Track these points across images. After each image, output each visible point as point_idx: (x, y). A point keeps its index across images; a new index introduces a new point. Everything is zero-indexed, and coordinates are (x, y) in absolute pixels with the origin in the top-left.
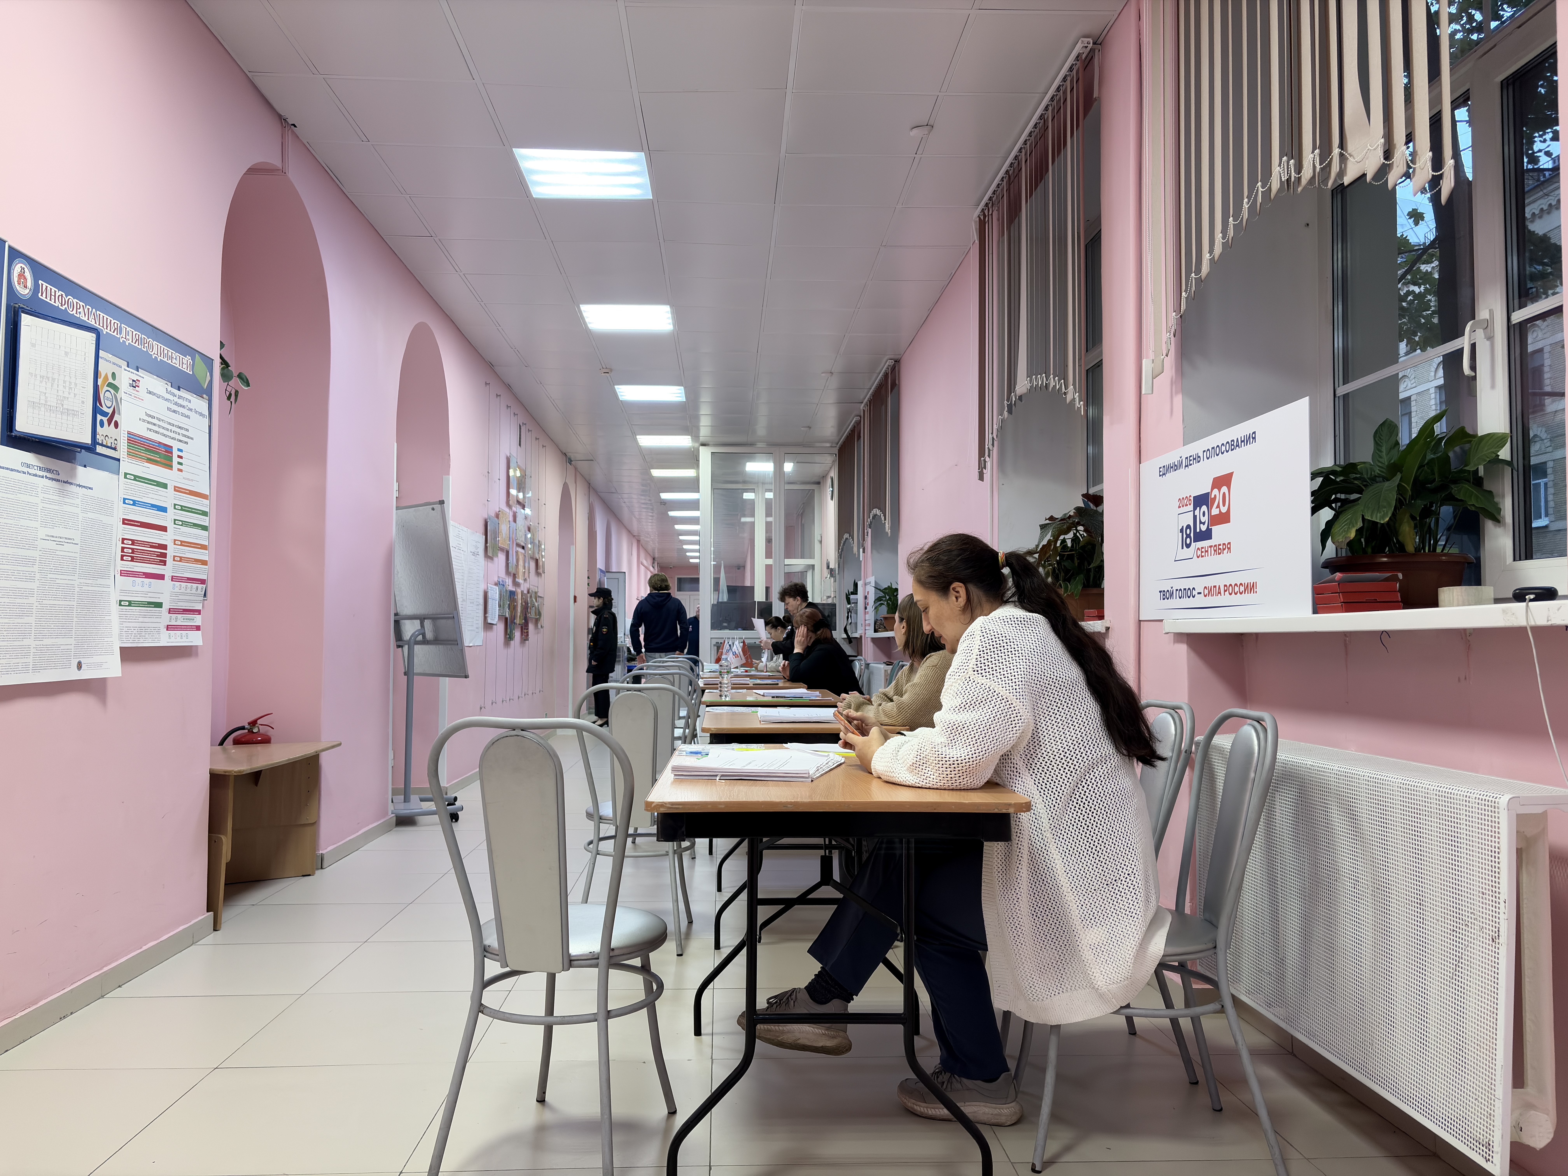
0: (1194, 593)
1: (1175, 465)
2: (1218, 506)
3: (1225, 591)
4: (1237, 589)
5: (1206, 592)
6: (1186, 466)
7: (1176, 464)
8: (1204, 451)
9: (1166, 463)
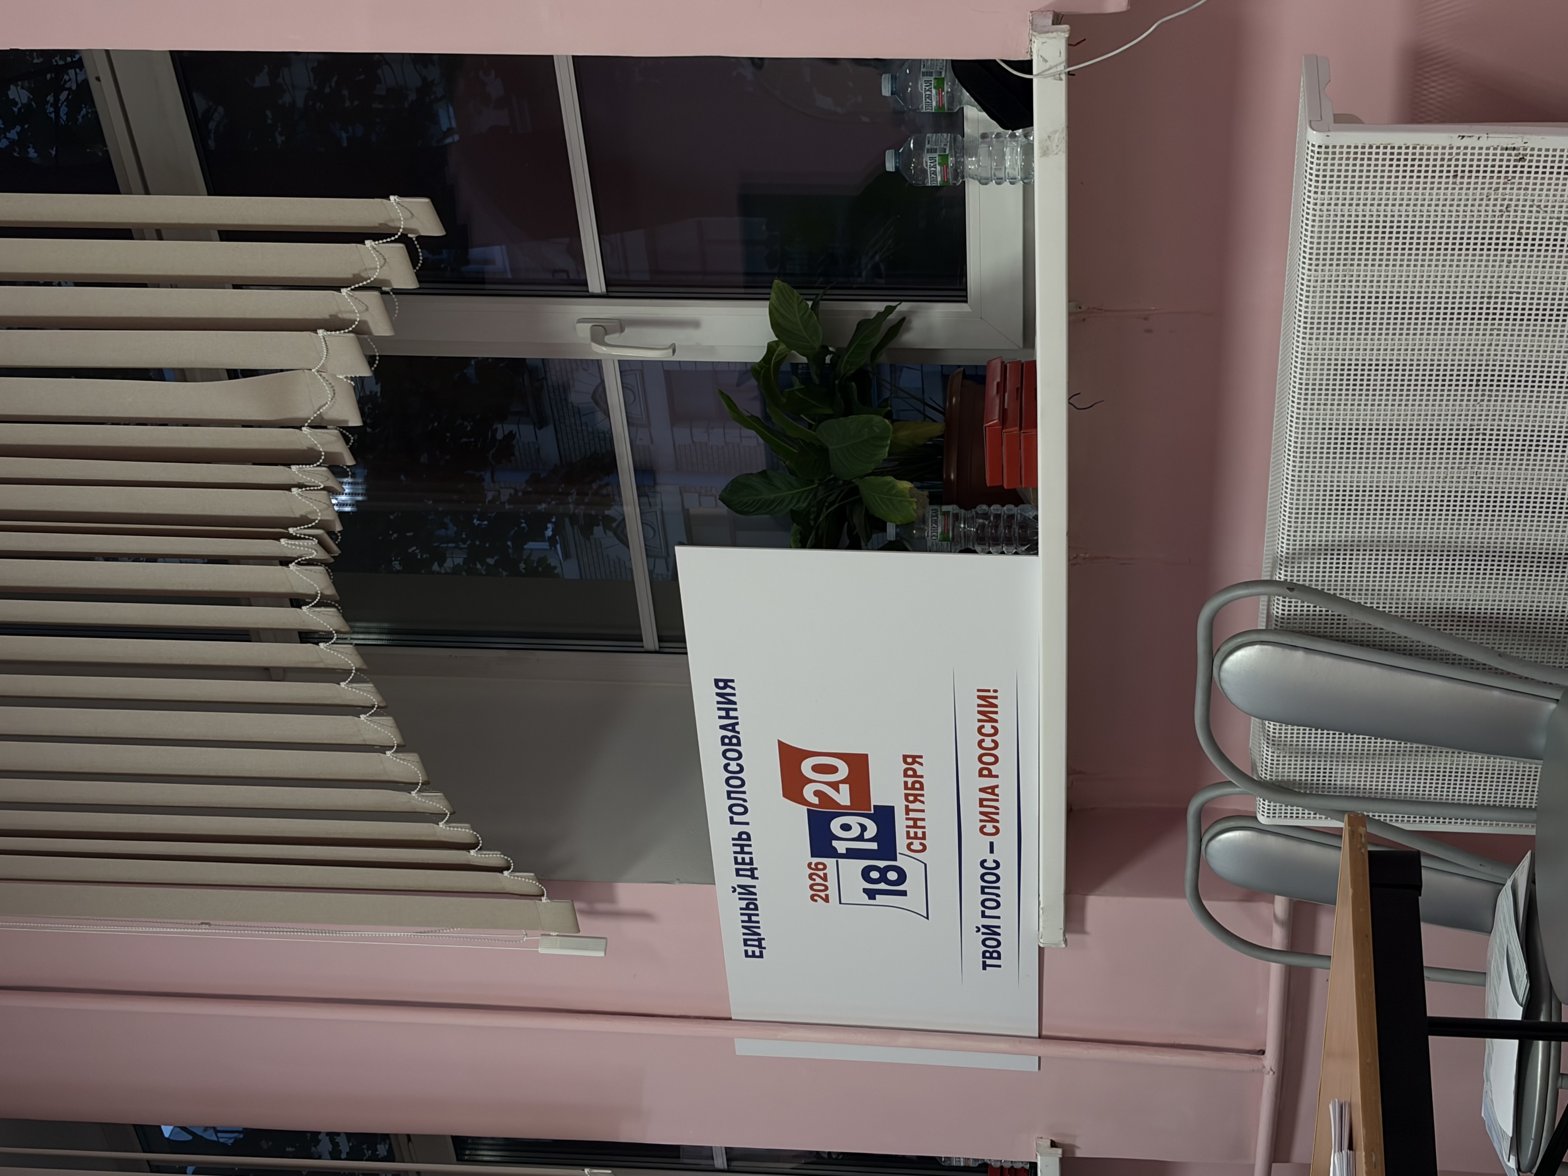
0: (990, 864)
1: (747, 908)
2: (835, 786)
3: (990, 775)
4: (988, 743)
5: (990, 828)
6: (753, 877)
7: (743, 904)
8: (732, 822)
9: (739, 933)
